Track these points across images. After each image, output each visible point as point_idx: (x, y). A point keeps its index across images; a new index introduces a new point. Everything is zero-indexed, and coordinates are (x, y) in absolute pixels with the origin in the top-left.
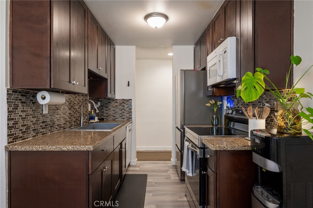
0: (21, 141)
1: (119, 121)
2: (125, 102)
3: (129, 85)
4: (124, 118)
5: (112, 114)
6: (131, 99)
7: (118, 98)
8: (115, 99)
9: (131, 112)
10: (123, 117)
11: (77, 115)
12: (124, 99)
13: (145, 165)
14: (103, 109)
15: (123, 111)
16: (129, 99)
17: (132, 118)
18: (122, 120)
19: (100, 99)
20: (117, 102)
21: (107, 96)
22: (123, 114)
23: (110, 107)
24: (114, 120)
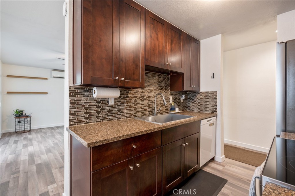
0: (83, 124)
1: (203, 113)
2: (210, 94)
3: (213, 77)
4: (209, 111)
5: (197, 106)
6: (216, 92)
7: (203, 91)
8: (200, 91)
9: (217, 105)
10: (208, 109)
11: (152, 106)
12: (209, 92)
13: (233, 166)
14: (190, 101)
15: (208, 103)
16: (214, 92)
17: (217, 112)
18: (207, 113)
19: (187, 92)
20: (202, 95)
21: (183, 89)
22: (207, 107)
23: (196, 99)
24: (199, 112)
